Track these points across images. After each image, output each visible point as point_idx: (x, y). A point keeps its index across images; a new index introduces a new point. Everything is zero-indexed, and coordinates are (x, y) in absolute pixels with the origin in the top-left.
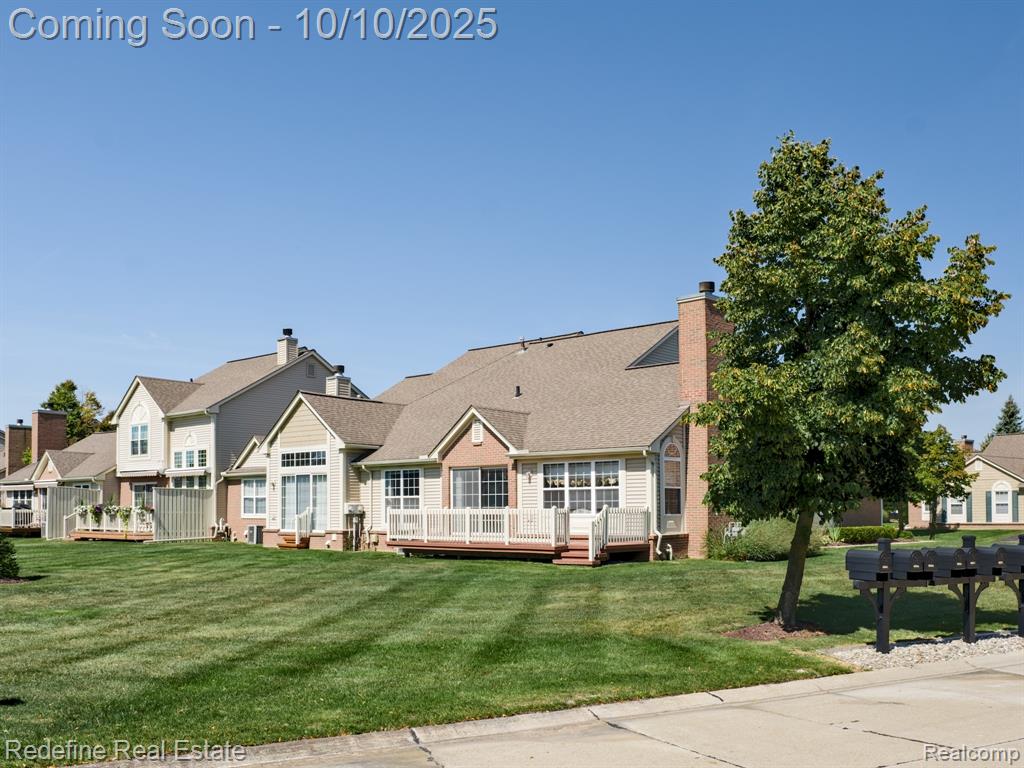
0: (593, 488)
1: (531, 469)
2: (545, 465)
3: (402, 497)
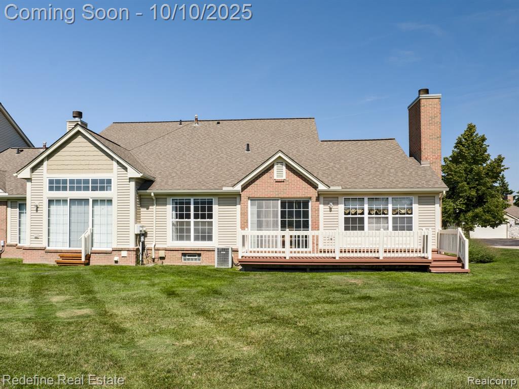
1: (331, 201)
2: (345, 198)
3: (192, 220)
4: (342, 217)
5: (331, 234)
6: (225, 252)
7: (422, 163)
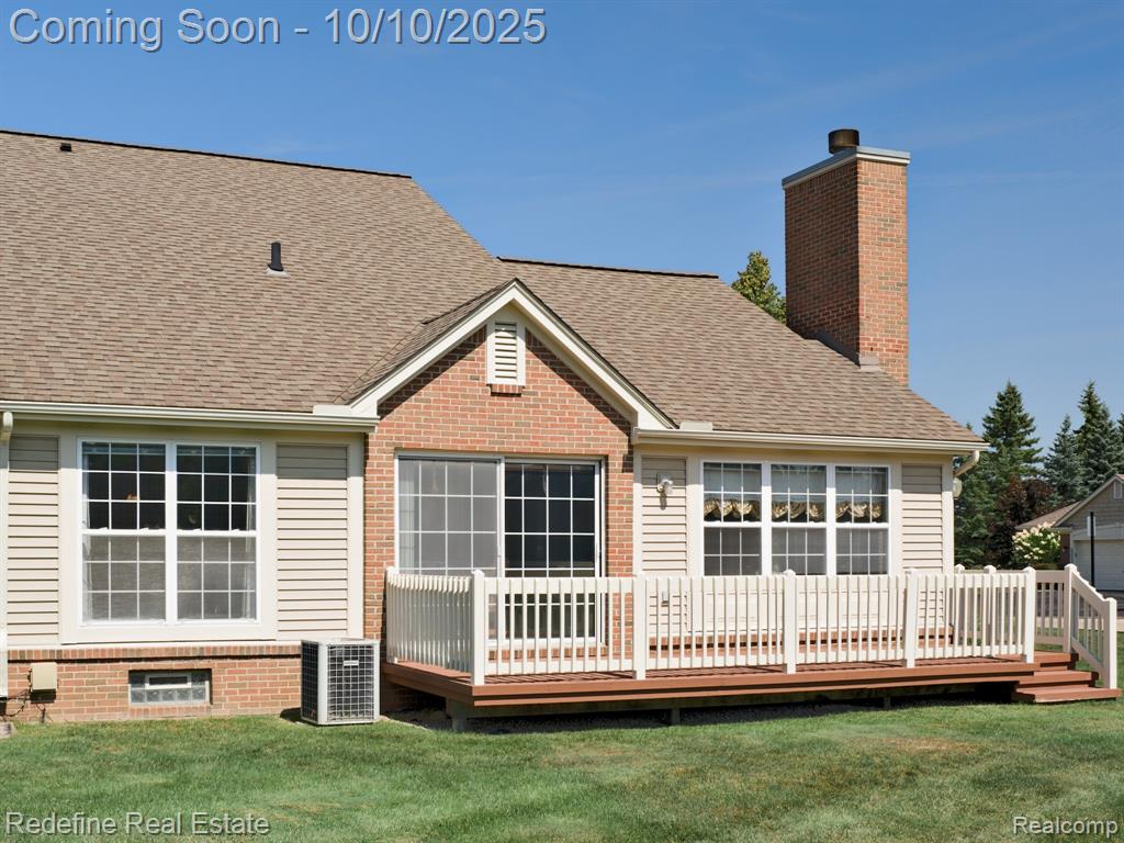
0: (831, 525)
1: (666, 472)
2: (705, 464)
3: (171, 532)
4: (698, 526)
5: (663, 588)
6: (357, 663)
7: (861, 360)
